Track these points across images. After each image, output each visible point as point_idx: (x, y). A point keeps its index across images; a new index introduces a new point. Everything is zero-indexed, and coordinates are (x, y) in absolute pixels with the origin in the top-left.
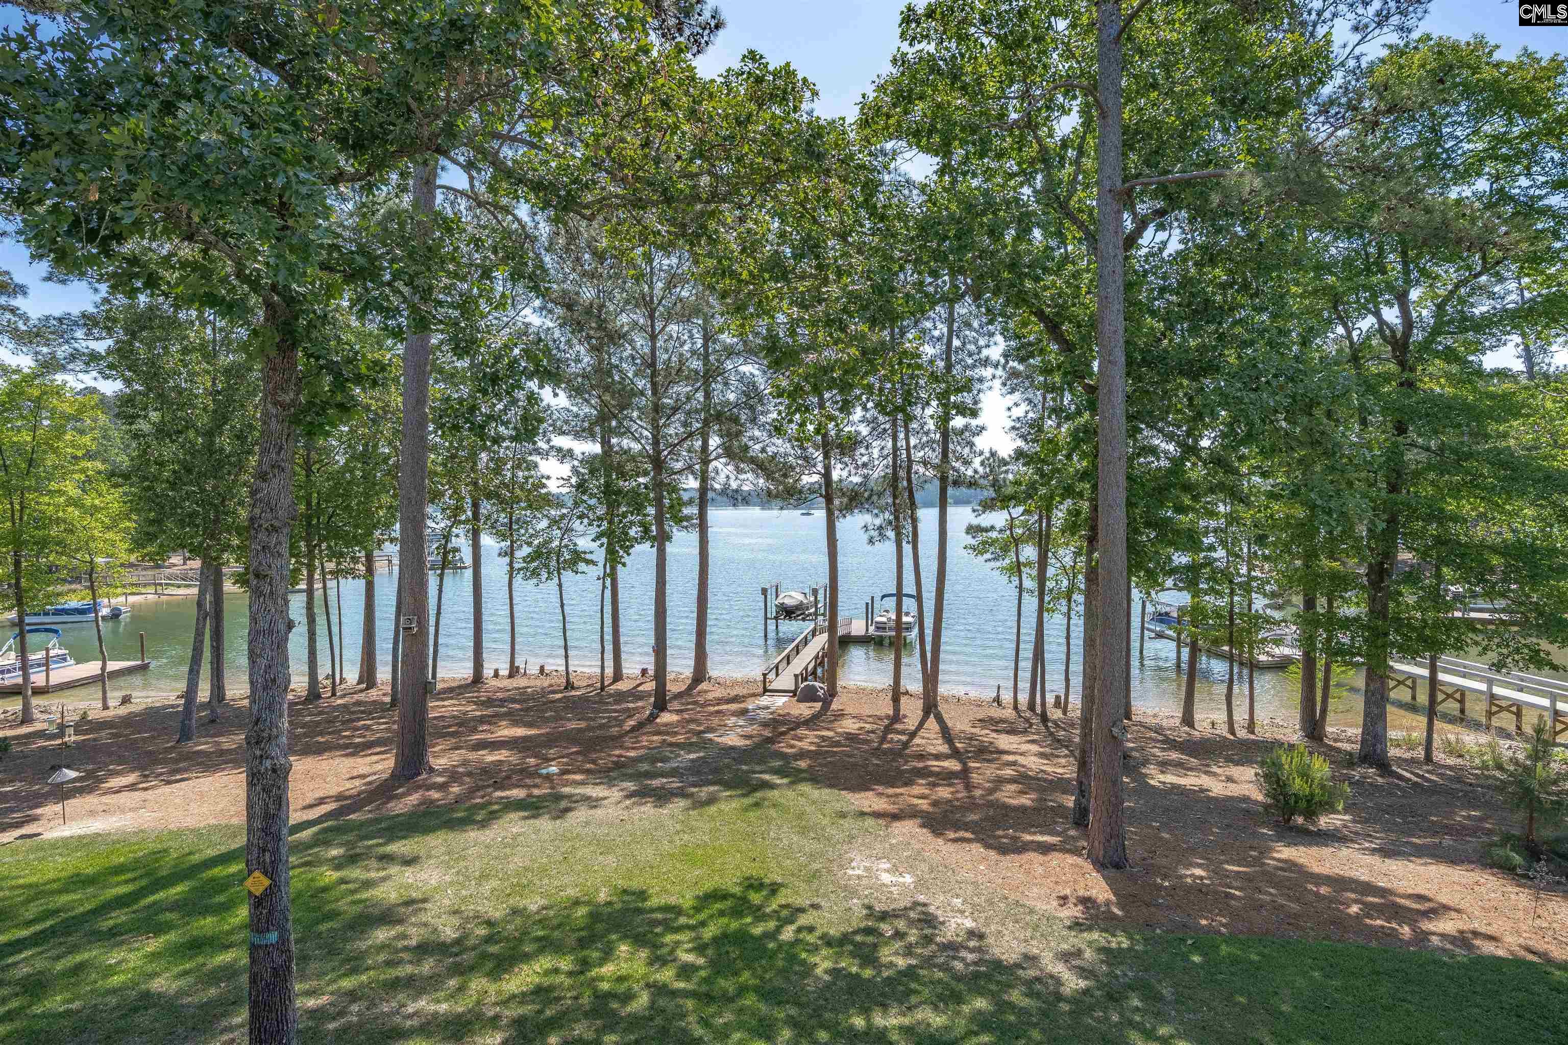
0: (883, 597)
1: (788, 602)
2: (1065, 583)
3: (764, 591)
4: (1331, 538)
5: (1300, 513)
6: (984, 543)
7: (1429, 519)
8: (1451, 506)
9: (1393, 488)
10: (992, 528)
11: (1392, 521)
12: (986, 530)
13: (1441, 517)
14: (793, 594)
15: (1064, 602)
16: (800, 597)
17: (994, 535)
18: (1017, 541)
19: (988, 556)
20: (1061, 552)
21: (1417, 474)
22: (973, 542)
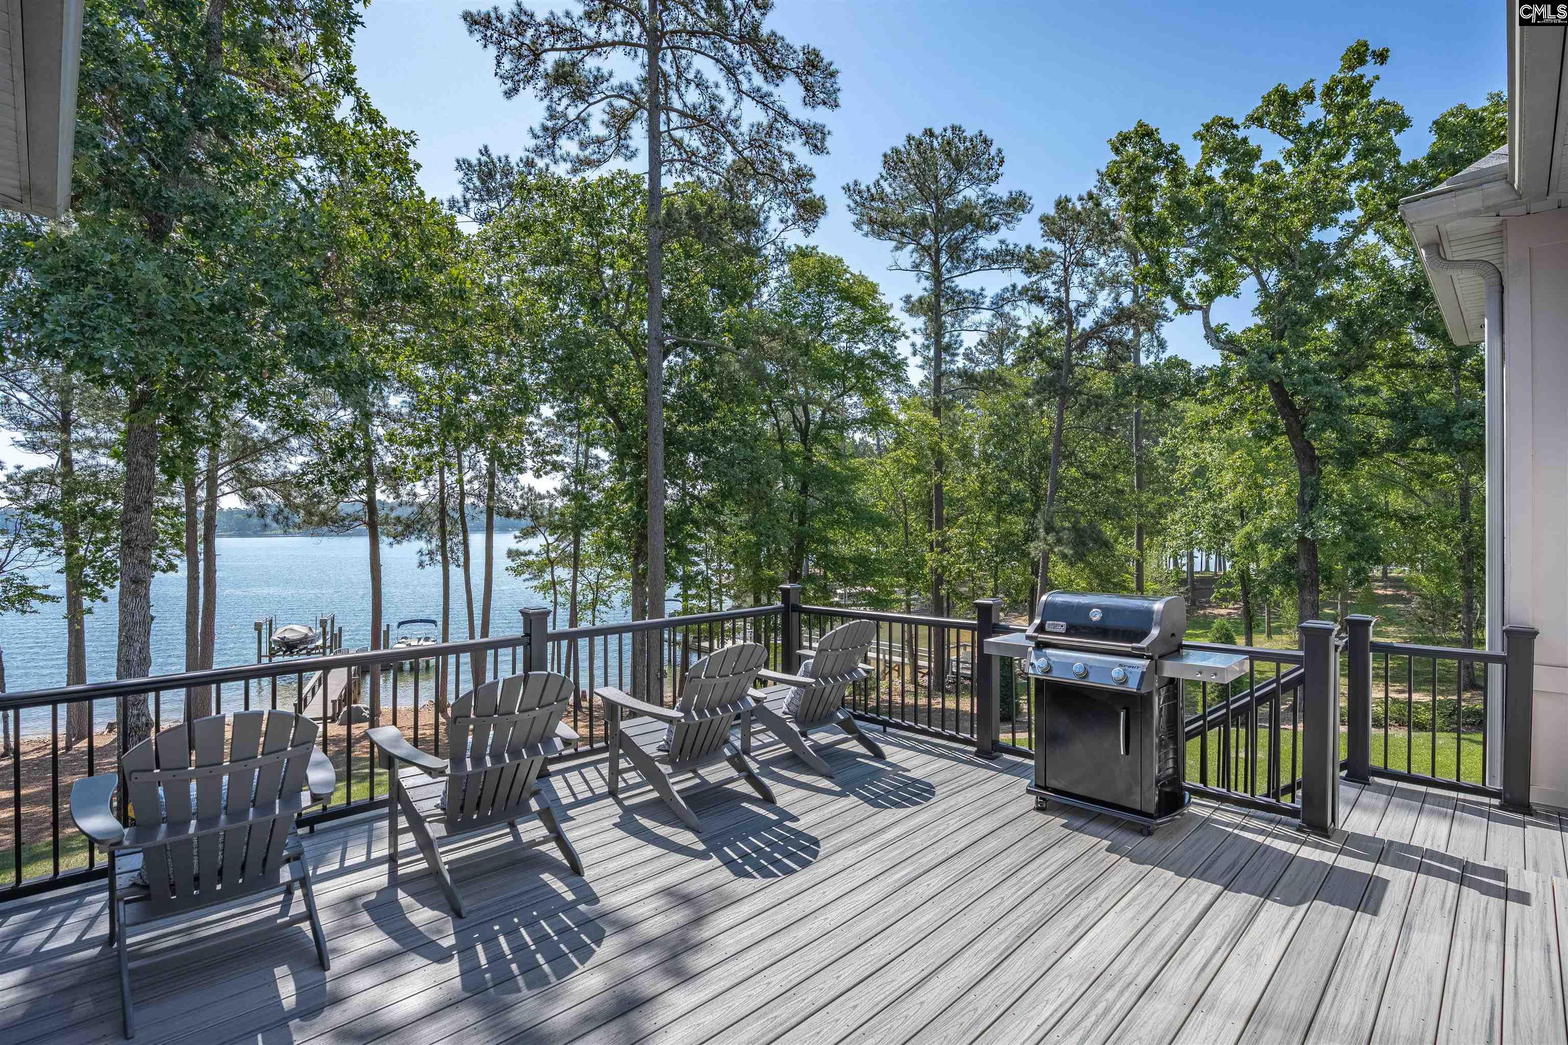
0: (400, 624)
1: (289, 635)
2: (590, 597)
3: (258, 627)
4: (769, 556)
5: (753, 538)
6: (521, 565)
7: (818, 541)
8: (830, 535)
9: (801, 523)
10: (530, 552)
11: (800, 544)
12: (525, 554)
13: (825, 541)
14: (296, 627)
15: (589, 612)
16: (305, 630)
17: (531, 558)
18: (552, 563)
19: (526, 576)
20: (586, 572)
21: (814, 514)
22: (513, 565)
